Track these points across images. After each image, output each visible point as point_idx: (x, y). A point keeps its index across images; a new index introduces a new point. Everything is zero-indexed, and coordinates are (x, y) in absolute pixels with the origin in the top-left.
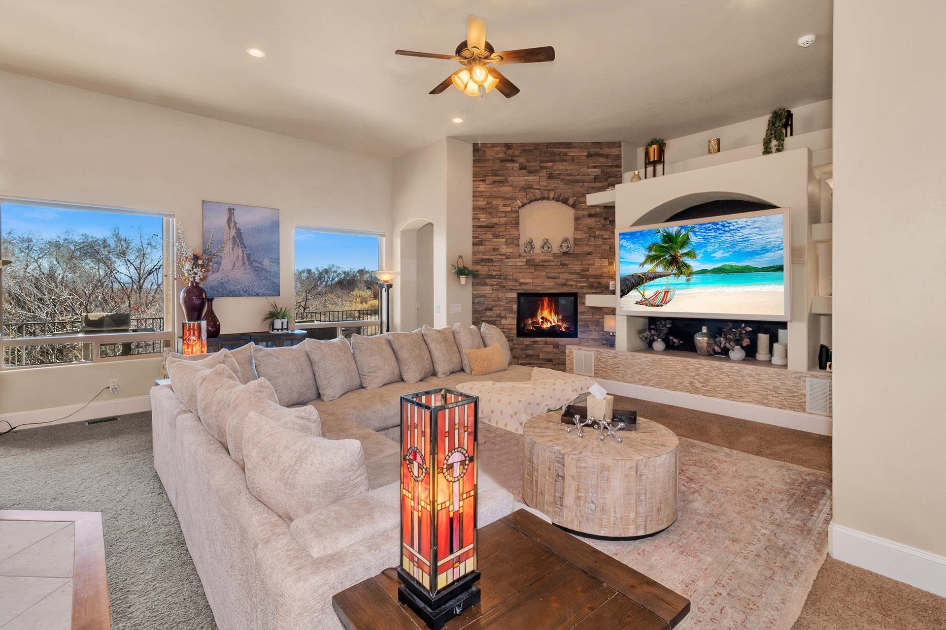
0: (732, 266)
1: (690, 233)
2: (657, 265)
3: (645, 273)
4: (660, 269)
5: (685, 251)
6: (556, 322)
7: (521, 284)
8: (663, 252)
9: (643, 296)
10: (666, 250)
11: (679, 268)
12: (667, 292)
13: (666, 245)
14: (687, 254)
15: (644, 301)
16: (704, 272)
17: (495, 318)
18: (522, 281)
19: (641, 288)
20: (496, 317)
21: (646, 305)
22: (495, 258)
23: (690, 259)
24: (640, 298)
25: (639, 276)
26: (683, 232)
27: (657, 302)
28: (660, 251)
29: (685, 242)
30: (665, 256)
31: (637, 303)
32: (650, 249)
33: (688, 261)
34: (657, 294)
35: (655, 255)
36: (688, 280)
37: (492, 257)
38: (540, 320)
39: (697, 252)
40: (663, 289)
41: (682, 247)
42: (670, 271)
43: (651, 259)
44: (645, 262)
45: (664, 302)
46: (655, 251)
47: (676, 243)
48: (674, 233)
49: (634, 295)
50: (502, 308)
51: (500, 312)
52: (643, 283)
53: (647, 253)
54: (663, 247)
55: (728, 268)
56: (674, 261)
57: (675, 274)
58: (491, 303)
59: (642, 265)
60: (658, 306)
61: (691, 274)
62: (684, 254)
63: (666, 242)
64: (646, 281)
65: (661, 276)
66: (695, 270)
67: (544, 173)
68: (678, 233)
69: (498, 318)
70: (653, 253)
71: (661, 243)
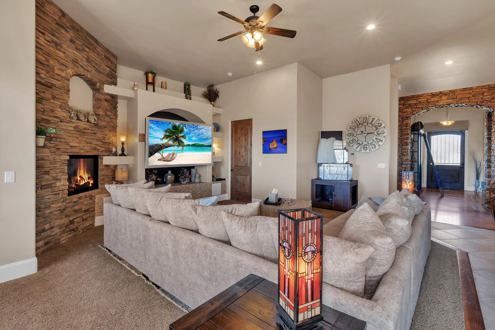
0: (198, 144)
1: (184, 127)
2: (169, 140)
3: (163, 144)
4: (171, 142)
5: (182, 135)
6: (87, 179)
7: (71, 147)
8: (172, 134)
9: (162, 156)
10: (174, 133)
11: (179, 143)
12: (174, 154)
13: (174, 131)
14: (182, 137)
15: (163, 159)
16: (188, 145)
17: (52, 182)
18: (71, 144)
19: (161, 152)
20: (53, 180)
21: (164, 161)
22: (52, 120)
23: (183, 139)
24: (160, 157)
25: (160, 145)
26: (181, 126)
27: (169, 159)
28: (171, 133)
29: (182, 131)
30: (173, 136)
31: (159, 160)
32: (166, 131)
33: (183, 140)
34: (169, 154)
35: (168, 135)
36: (183, 149)
37: (50, 118)
38: (79, 179)
39: (186, 136)
40: (172, 152)
41: (180, 133)
42: (175, 144)
43: (166, 137)
44: (164, 138)
45: (172, 159)
46: (169, 133)
47: (178, 131)
48: (177, 125)
49: (157, 155)
50: (59, 170)
51: (56, 174)
52: (162, 149)
53: (165, 133)
54: (172, 131)
55: (197, 144)
56: (177, 139)
57: (177, 146)
58: (49, 166)
59: (162, 139)
60: (169, 161)
61: (184, 146)
62: (181, 136)
63: (174, 129)
64: (164, 148)
65: (171, 146)
66: (185, 144)
67: (84, 54)
68: (179, 126)
69: (54, 181)
70: (167, 134)
71: (171, 129)
